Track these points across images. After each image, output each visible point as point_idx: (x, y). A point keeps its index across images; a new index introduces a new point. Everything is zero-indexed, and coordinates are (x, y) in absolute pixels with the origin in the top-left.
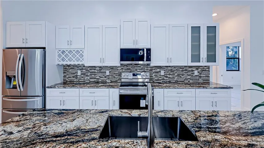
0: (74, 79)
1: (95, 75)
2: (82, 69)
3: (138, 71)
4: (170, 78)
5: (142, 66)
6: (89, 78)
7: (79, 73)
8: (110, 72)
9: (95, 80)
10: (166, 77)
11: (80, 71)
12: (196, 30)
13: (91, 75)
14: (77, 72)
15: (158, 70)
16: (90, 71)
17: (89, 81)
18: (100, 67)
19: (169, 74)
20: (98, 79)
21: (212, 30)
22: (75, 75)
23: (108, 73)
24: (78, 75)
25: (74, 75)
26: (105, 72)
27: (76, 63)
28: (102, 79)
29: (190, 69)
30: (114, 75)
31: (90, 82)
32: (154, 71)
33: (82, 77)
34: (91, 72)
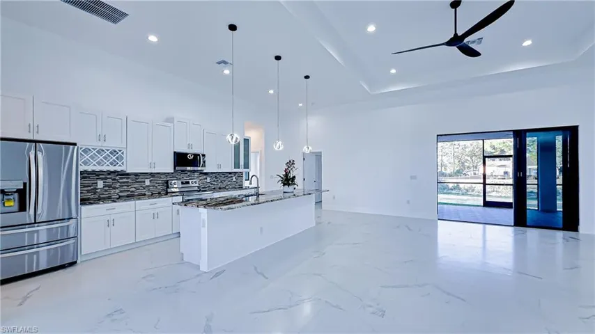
0: (90, 194)
1: (128, 186)
2: (106, 178)
3: (185, 178)
4: (214, 185)
5: (189, 173)
6: (117, 191)
7: (100, 184)
8: (150, 181)
9: (129, 193)
10: (212, 184)
11: (102, 182)
13: (121, 186)
14: (97, 183)
15: (205, 177)
16: (120, 181)
17: (117, 197)
18: (136, 174)
19: (214, 181)
20: (132, 191)
21: (247, 141)
22: (92, 187)
23: (147, 182)
24: (99, 187)
25: (89, 188)
26: (144, 182)
28: (139, 191)
29: (230, 175)
30: (156, 185)
31: (120, 197)
32: (200, 178)
33: (106, 191)
34: (121, 183)
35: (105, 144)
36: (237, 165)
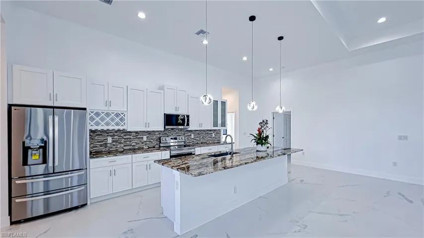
0: (102, 148)
1: (130, 141)
2: (114, 135)
3: (174, 135)
4: (197, 140)
5: (177, 131)
6: (122, 145)
7: (110, 140)
8: (147, 137)
9: (131, 147)
10: (195, 140)
11: (111, 138)
12: (216, 102)
13: (125, 142)
14: (107, 139)
15: (190, 134)
16: (124, 137)
17: (122, 150)
18: (137, 132)
19: (197, 137)
20: (134, 146)
21: (224, 103)
22: (104, 143)
23: (145, 138)
24: (109, 142)
25: (102, 143)
26: (142, 138)
27: (105, 128)
28: (139, 145)
29: (210, 132)
30: (152, 140)
31: (124, 150)
32: (186, 135)
33: (114, 145)
34: (125, 139)
35: (111, 108)
36: (215, 124)
